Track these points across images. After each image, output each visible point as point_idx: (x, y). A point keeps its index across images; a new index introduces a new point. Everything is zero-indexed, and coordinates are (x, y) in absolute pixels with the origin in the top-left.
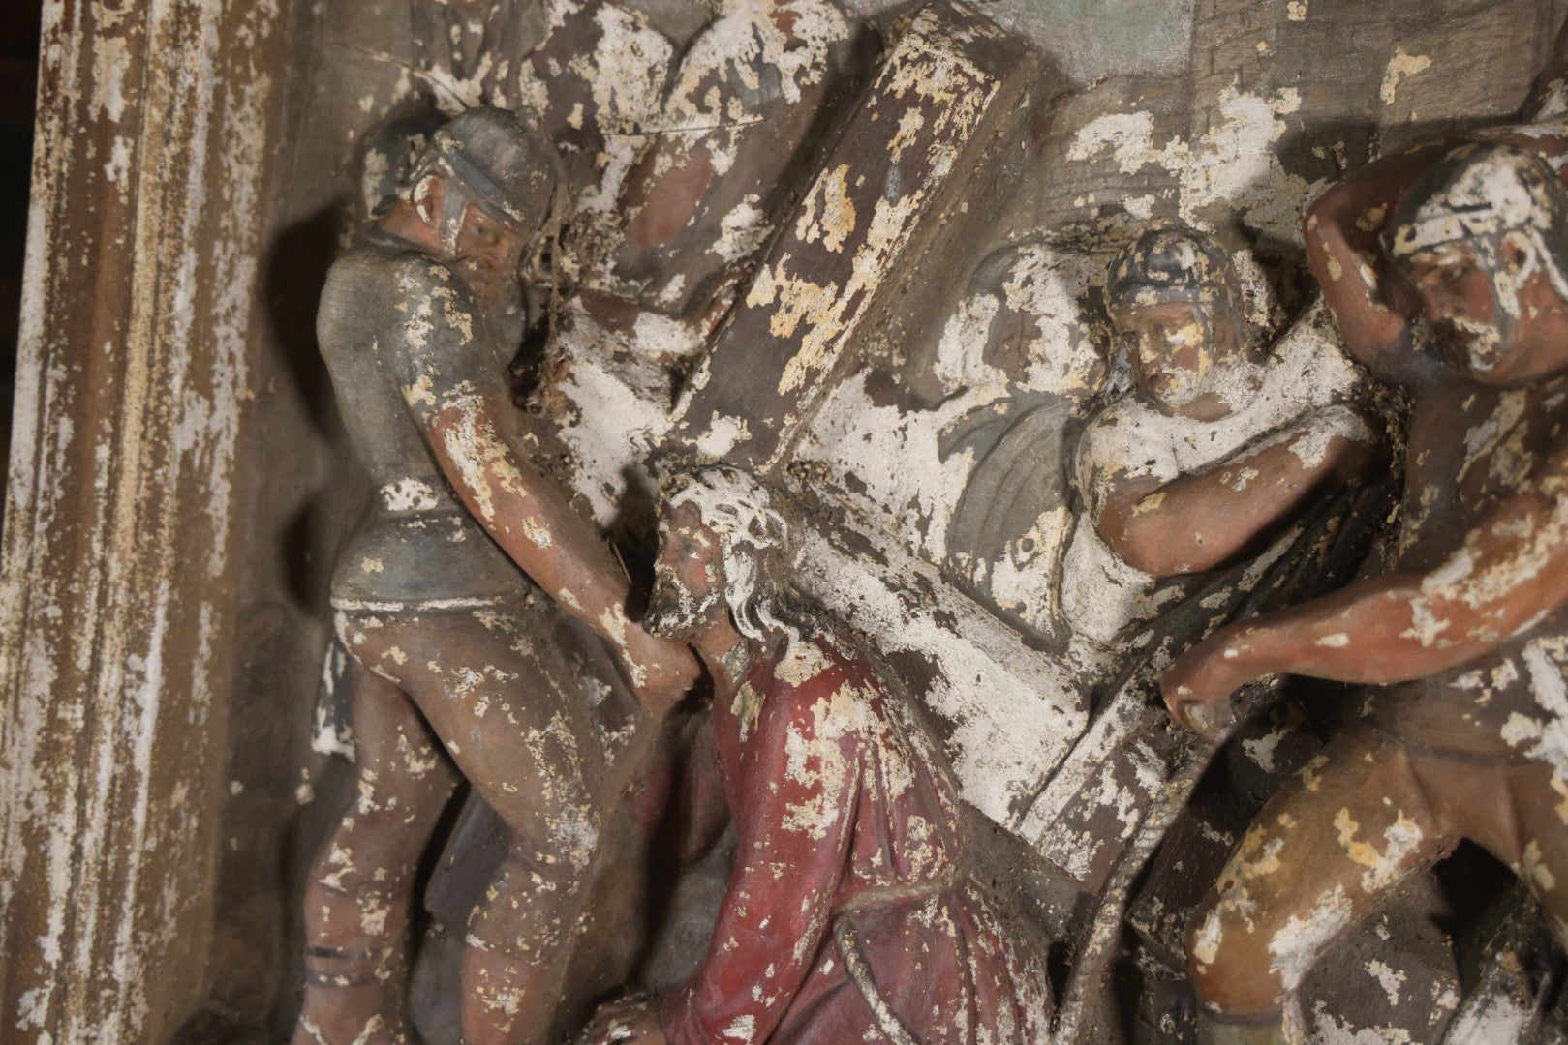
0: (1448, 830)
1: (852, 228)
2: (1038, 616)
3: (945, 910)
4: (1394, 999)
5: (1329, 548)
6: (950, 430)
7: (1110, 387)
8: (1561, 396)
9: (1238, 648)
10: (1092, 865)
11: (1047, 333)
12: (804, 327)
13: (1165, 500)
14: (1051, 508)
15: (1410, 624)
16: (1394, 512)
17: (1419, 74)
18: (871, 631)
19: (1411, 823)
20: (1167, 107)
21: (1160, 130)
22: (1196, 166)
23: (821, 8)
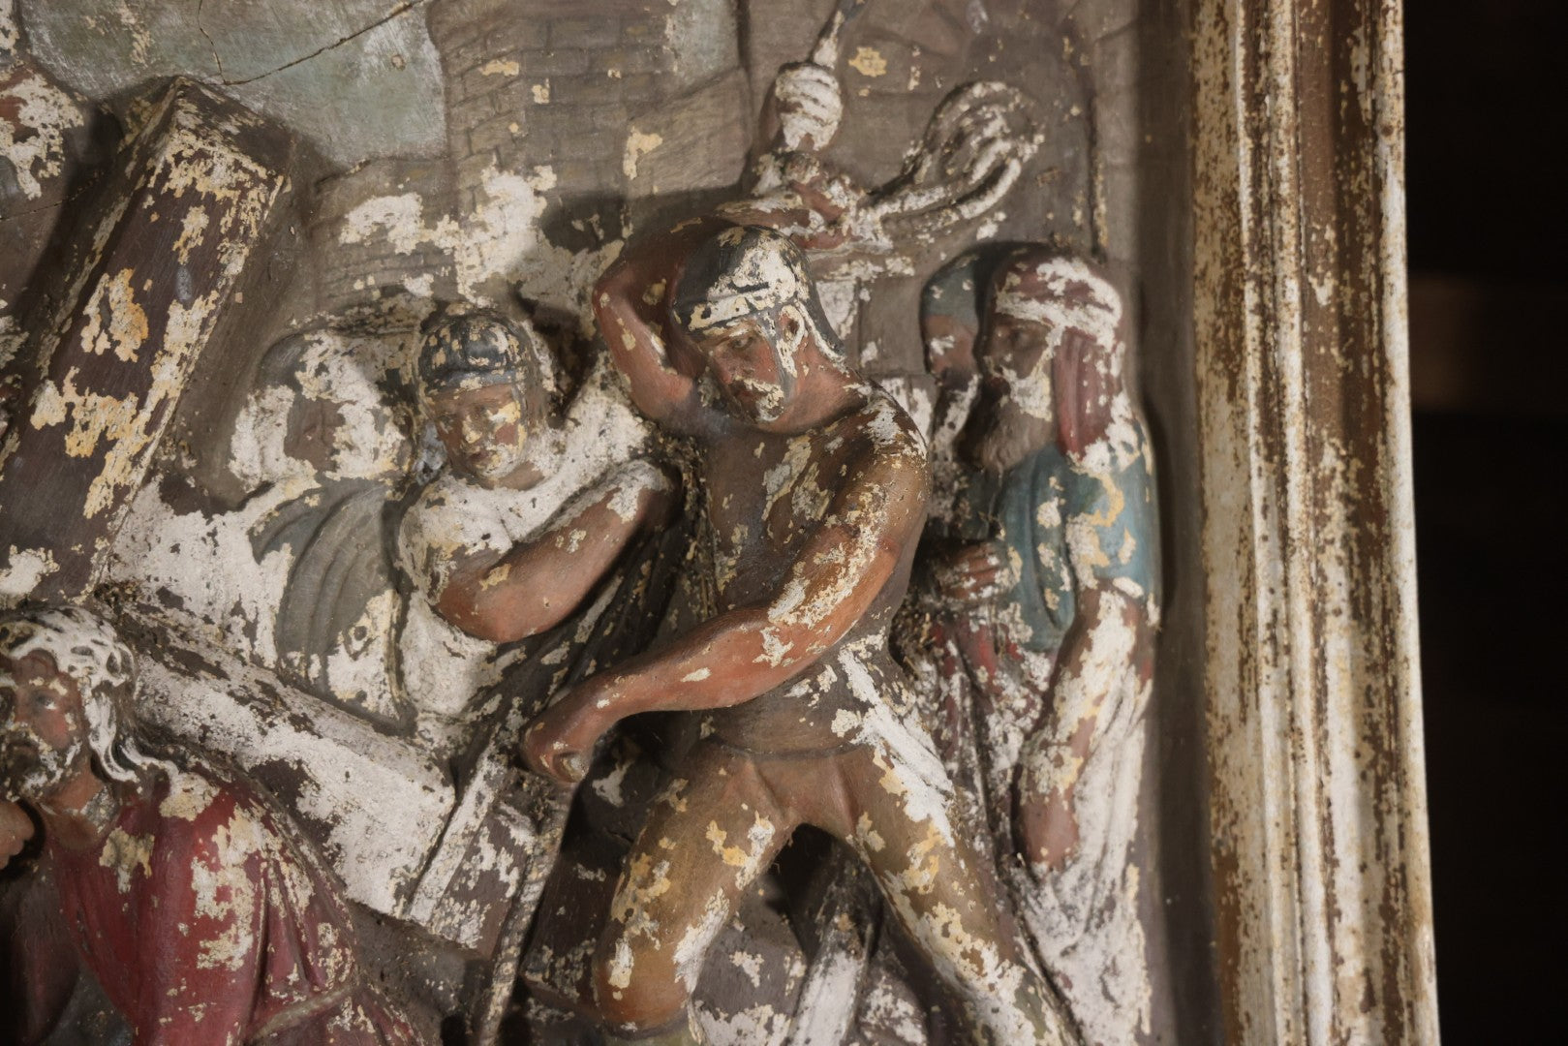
0: (794, 818)
1: (145, 335)
2: (379, 701)
3: (360, 1010)
4: (756, 982)
5: (646, 590)
6: (261, 529)
7: (421, 466)
8: (840, 440)
9: (609, 697)
10: (482, 931)
11: (351, 419)
12: (105, 444)
13: (511, 571)
14: (379, 592)
15: (763, 651)
16: (692, 549)
17: (654, 151)
18: (230, 749)
19: (765, 821)
20: (433, 188)
21: (429, 210)
22: (469, 243)
23: (46, 92)
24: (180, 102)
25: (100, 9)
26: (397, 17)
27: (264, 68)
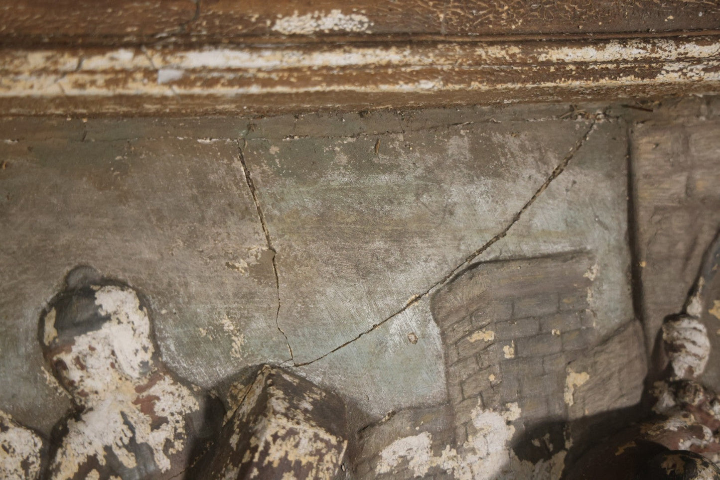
17: (584, 385)
21: (436, 443)
22: (464, 464)
23: (173, 388)
24: (272, 390)
25: (209, 322)
26: (411, 306)
27: (322, 352)
